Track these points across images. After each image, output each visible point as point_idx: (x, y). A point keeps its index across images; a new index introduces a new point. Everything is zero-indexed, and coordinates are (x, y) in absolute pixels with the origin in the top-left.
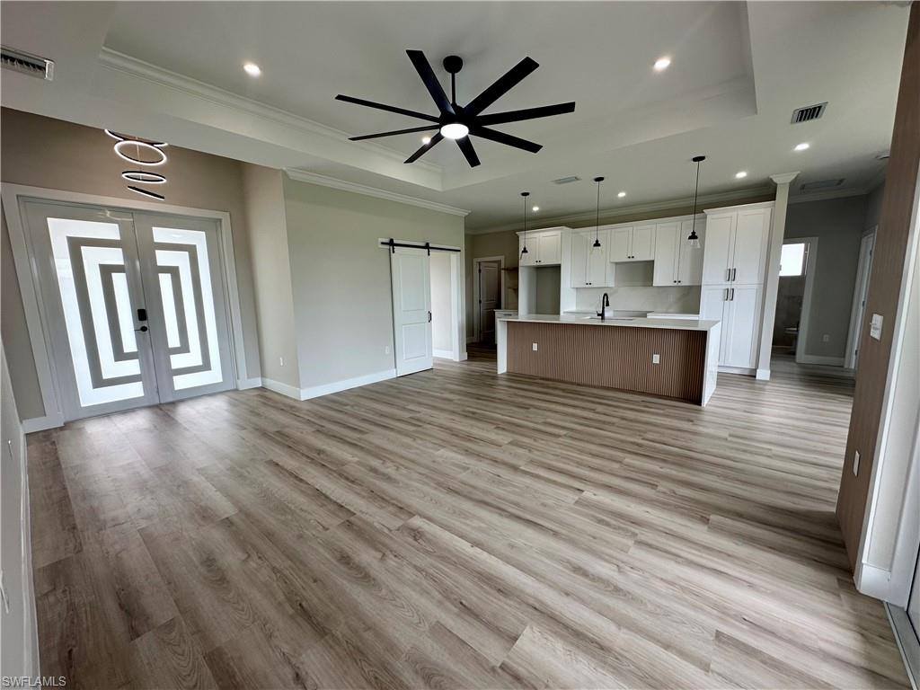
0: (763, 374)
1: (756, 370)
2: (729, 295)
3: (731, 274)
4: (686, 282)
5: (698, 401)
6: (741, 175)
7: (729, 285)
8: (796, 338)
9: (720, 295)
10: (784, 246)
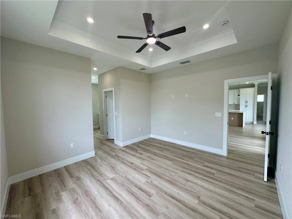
0: (255, 123)
1: (253, 122)
2: (246, 106)
3: (246, 102)
4: (236, 103)
5: (242, 126)
6: (247, 83)
7: (246, 104)
8: (262, 116)
9: (244, 106)
10: (258, 95)
